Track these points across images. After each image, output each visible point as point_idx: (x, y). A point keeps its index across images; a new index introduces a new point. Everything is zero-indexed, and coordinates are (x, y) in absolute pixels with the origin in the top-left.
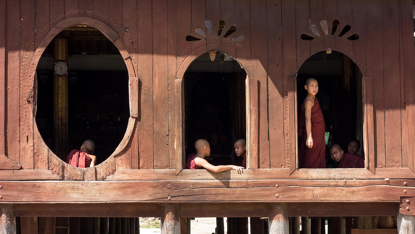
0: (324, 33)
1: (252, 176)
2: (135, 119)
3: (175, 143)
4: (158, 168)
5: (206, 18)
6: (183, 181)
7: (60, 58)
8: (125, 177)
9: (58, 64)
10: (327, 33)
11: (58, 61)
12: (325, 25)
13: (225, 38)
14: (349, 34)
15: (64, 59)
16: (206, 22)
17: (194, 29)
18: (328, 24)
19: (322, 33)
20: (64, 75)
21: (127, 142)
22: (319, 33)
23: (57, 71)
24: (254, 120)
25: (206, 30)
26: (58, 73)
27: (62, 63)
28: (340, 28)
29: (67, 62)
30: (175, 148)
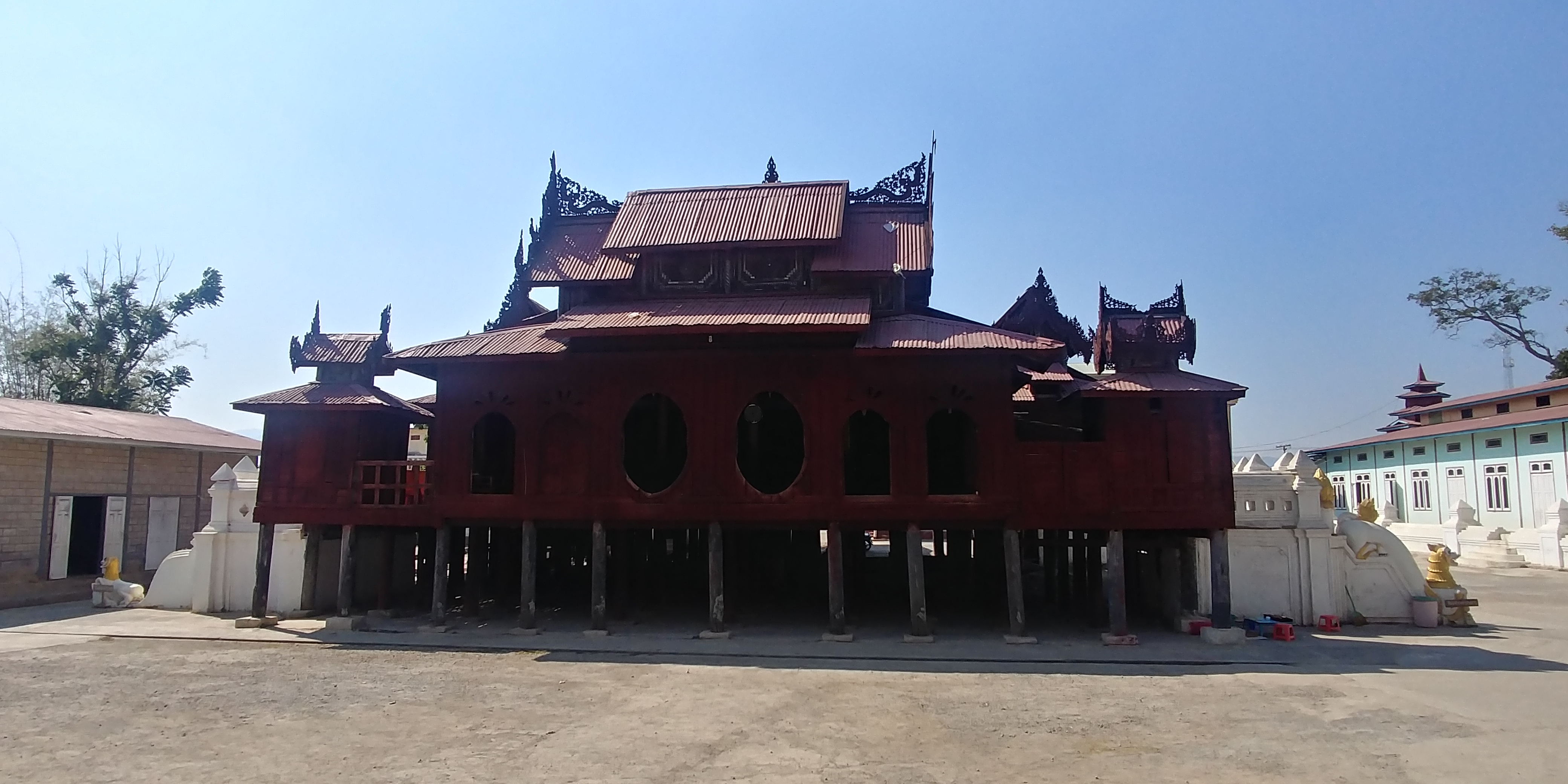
0: (946, 396)
10: (948, 396)
12: (946, 390)
14: (965, 396)
18: (948, 389)
28: (958, 391)
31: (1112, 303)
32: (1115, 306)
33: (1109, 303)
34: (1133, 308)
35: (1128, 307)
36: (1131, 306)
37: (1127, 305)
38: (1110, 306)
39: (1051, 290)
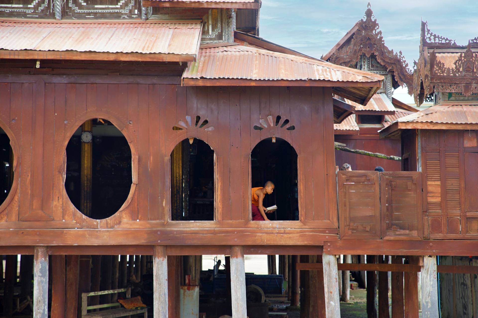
0: (270, 125)
1: (218, 226)
2: (136, 185)
3: (164, 202)
4: (151, 220)
5: (187, 114)
6: (168, 229)
7: (86, 129)
8: (128, 226)
9: (85, 134)
10: (272, 125)
11: (85, 131)
12: (271, 120)
13: (200, 128)
14: (288, 126)
15: (90, 130)
16: (187, 117)
17: (178, 122)
18: (273, 119)
19: (269, 125)
20: (89, 142)
21: (130, 201)
22: (267, 125)
23: (83, 139)
24: (220, 186)
25: (186, 123)
26: (84, 140)
27: (88, 133)
28: (282, 121)
29: (92, 133)
30: (164, 205)
31: (432, 37)
32: (435, 40)
33: (429, 38)
34: (453, 42)
35: (447, 41)
36: (450, 41)
37: (447, 39)
38: (430, 40)
39: (378, 24)
